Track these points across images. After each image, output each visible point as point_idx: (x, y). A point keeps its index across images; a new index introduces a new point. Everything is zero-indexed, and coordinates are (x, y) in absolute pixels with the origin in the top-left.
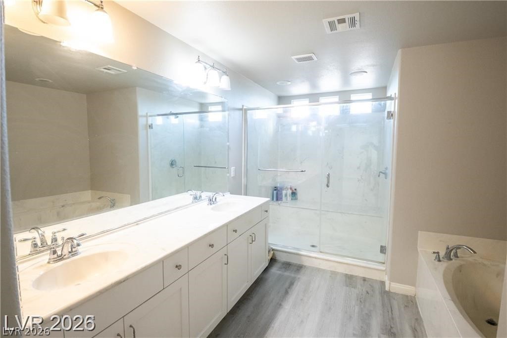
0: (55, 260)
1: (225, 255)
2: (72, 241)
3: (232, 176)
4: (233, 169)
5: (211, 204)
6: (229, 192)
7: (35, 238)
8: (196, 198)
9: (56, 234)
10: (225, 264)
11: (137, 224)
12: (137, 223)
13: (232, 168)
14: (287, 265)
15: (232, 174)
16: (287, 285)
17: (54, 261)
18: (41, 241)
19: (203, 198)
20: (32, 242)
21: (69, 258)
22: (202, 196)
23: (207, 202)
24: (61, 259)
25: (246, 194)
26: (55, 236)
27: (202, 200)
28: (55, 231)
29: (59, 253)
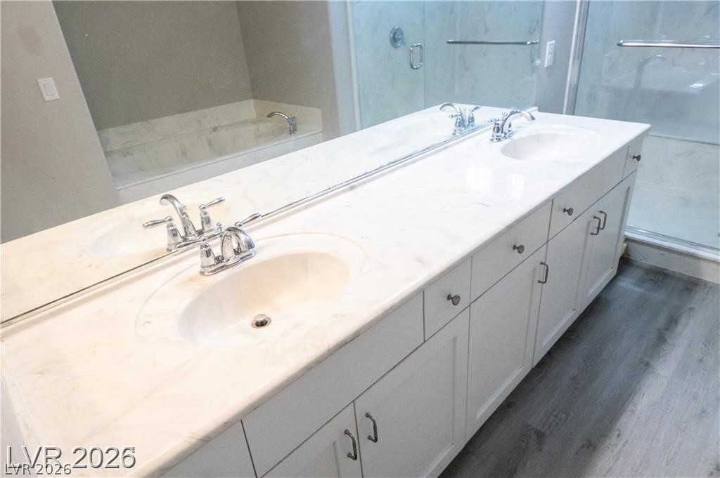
0: (213, 268)
1: (542, 263)
2: (237, 235)
3: (546, 66)
4: (549, 46)
5: (499, 140)
6: (536, 105)
7: (170, 220)
8: (461, 123)
9: (207, 210)
10: (540, 282)
11: (352, 188)
12: (351, 185)
13: (549, 43)
14: (659, 276)
15: (547, 59)
16: (661, 320)
17: (211, 271)
18: (184, 223)
19: (477, 122)
20: (168, 227)
21: (236, 264)
22: (475, 117)
23: (489, 133)
24: (223, 267)
25: (572, 111)
26: (205, 213)
27: (478, 128)
28: (206, 201)
29: (217, 251)
